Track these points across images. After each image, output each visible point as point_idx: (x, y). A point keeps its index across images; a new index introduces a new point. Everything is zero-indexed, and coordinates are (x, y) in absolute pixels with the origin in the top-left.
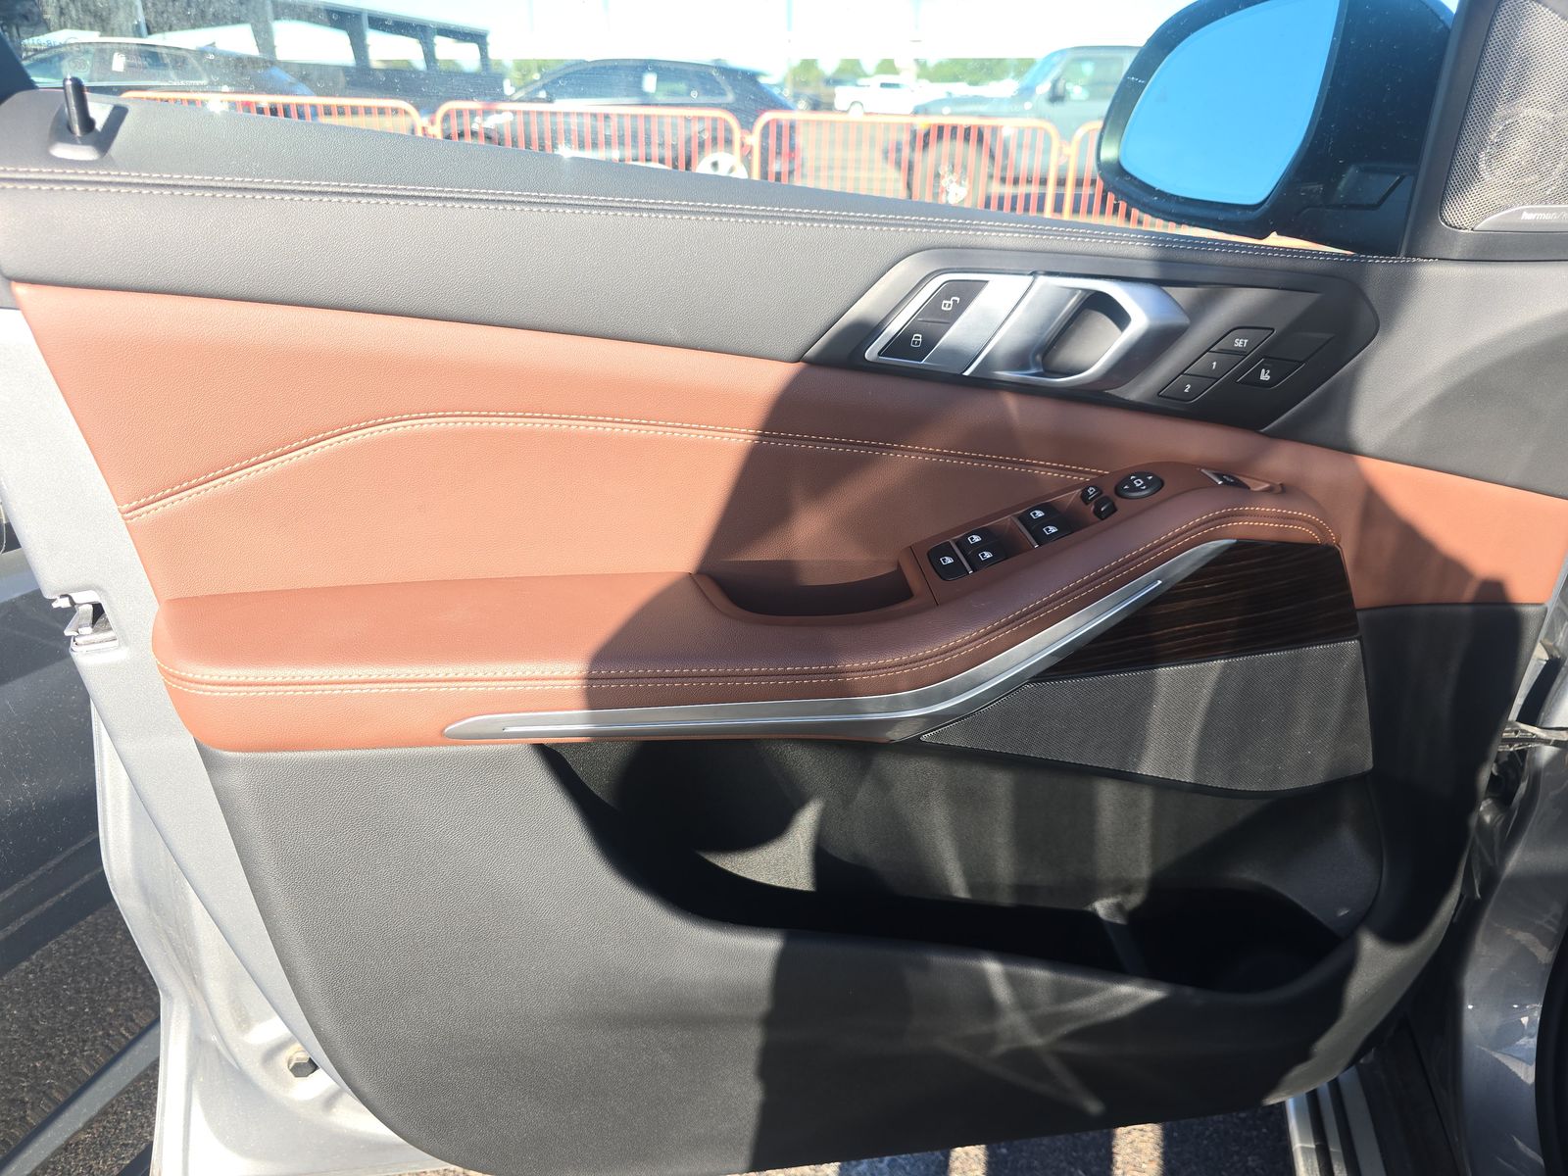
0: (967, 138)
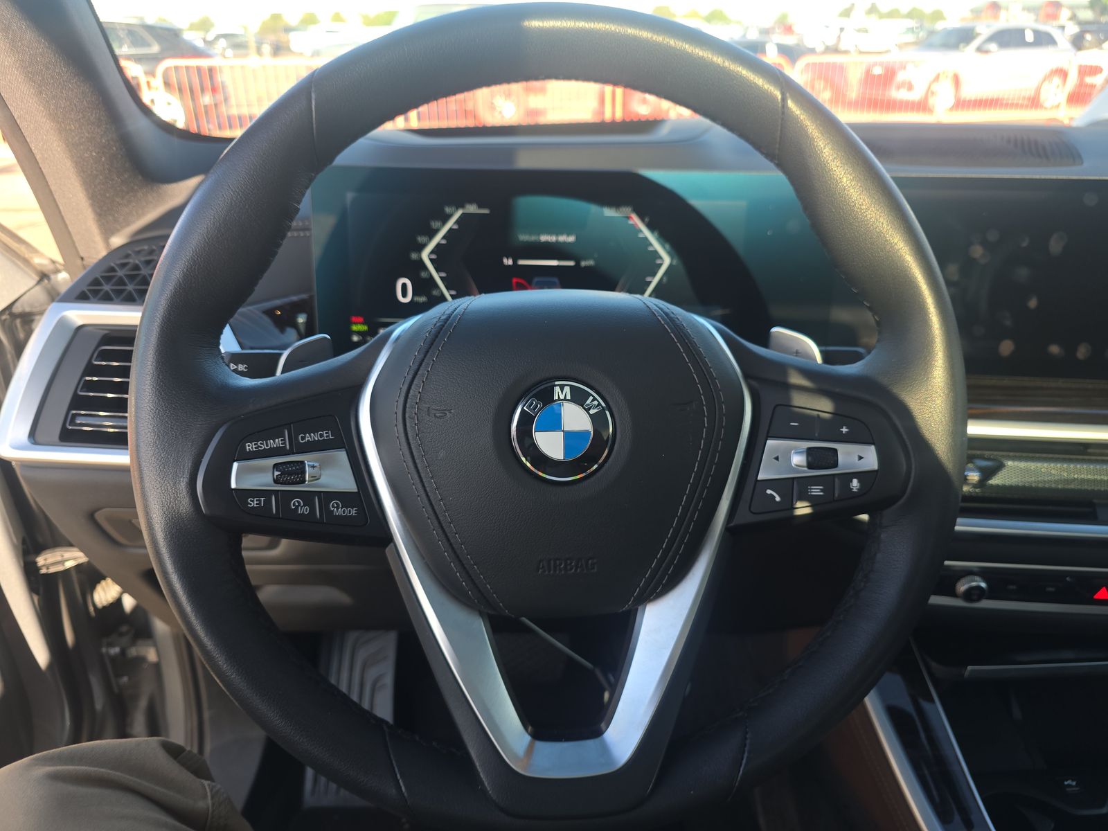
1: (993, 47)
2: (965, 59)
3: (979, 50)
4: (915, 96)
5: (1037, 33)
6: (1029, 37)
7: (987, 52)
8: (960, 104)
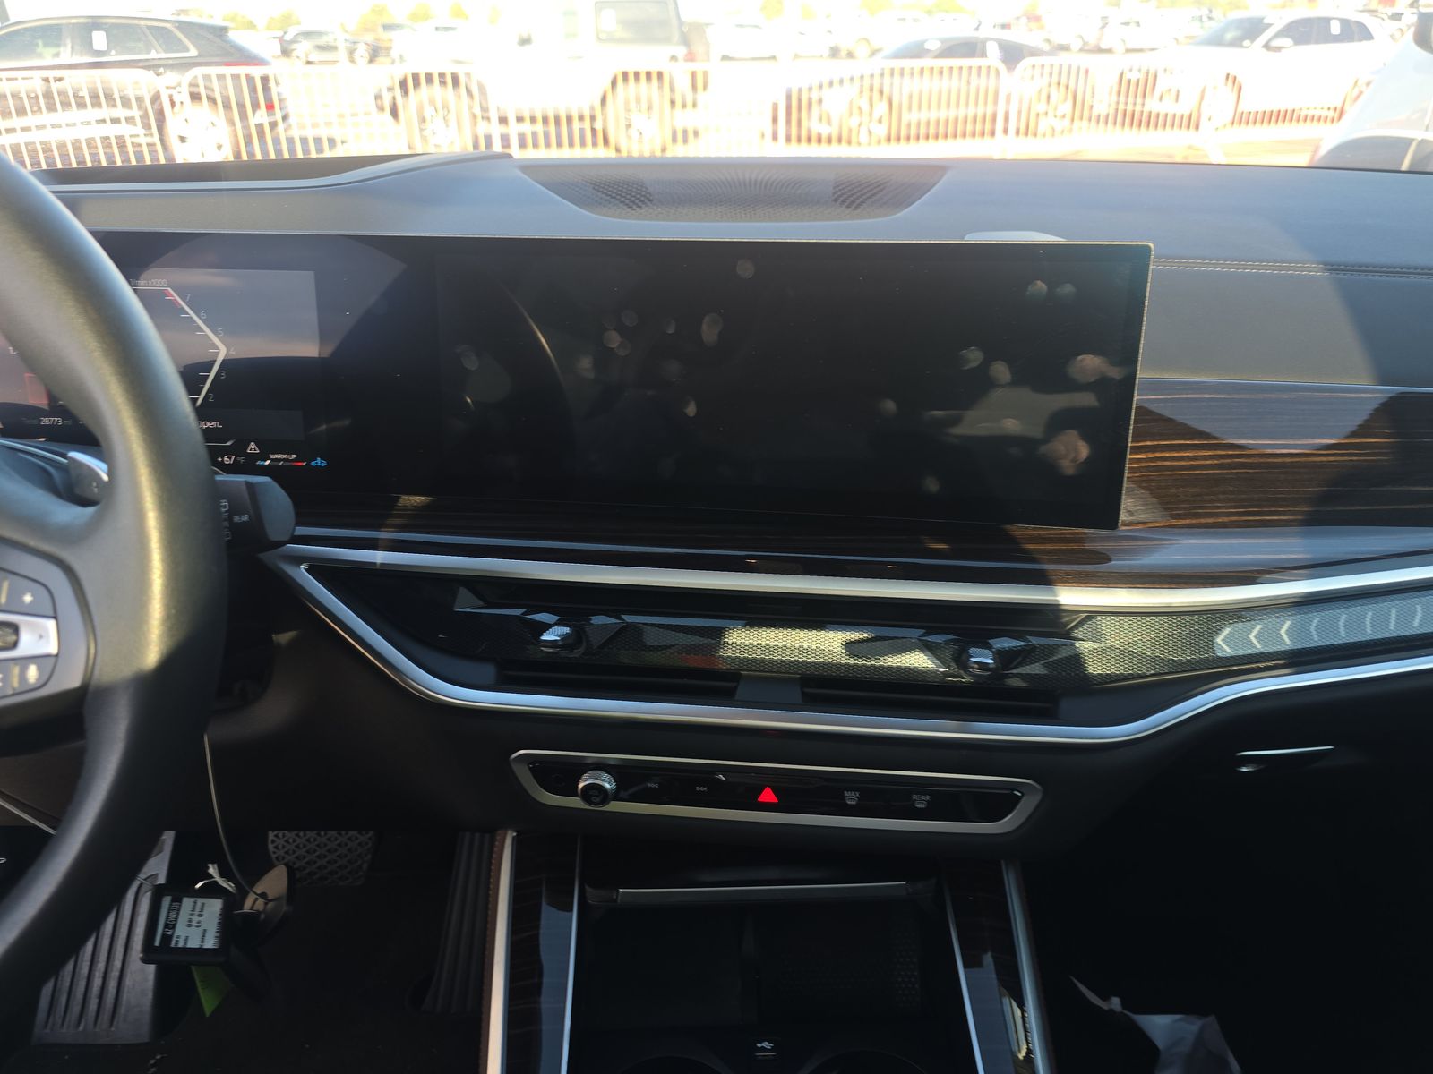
0: (443, 83)
1: (1287, 42)
2: (1249, 59)
3: (1267, 46)
4: (1183, 109)
5: (1345, 23)
6: (1335, 28)
7: (1278, 49)
8: (1241, 119)
